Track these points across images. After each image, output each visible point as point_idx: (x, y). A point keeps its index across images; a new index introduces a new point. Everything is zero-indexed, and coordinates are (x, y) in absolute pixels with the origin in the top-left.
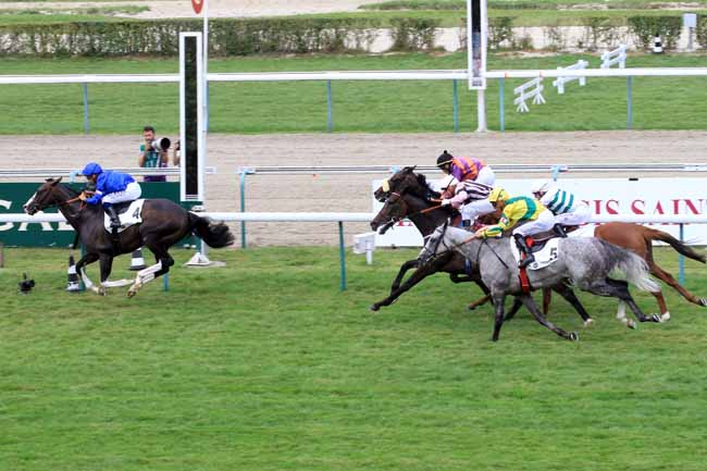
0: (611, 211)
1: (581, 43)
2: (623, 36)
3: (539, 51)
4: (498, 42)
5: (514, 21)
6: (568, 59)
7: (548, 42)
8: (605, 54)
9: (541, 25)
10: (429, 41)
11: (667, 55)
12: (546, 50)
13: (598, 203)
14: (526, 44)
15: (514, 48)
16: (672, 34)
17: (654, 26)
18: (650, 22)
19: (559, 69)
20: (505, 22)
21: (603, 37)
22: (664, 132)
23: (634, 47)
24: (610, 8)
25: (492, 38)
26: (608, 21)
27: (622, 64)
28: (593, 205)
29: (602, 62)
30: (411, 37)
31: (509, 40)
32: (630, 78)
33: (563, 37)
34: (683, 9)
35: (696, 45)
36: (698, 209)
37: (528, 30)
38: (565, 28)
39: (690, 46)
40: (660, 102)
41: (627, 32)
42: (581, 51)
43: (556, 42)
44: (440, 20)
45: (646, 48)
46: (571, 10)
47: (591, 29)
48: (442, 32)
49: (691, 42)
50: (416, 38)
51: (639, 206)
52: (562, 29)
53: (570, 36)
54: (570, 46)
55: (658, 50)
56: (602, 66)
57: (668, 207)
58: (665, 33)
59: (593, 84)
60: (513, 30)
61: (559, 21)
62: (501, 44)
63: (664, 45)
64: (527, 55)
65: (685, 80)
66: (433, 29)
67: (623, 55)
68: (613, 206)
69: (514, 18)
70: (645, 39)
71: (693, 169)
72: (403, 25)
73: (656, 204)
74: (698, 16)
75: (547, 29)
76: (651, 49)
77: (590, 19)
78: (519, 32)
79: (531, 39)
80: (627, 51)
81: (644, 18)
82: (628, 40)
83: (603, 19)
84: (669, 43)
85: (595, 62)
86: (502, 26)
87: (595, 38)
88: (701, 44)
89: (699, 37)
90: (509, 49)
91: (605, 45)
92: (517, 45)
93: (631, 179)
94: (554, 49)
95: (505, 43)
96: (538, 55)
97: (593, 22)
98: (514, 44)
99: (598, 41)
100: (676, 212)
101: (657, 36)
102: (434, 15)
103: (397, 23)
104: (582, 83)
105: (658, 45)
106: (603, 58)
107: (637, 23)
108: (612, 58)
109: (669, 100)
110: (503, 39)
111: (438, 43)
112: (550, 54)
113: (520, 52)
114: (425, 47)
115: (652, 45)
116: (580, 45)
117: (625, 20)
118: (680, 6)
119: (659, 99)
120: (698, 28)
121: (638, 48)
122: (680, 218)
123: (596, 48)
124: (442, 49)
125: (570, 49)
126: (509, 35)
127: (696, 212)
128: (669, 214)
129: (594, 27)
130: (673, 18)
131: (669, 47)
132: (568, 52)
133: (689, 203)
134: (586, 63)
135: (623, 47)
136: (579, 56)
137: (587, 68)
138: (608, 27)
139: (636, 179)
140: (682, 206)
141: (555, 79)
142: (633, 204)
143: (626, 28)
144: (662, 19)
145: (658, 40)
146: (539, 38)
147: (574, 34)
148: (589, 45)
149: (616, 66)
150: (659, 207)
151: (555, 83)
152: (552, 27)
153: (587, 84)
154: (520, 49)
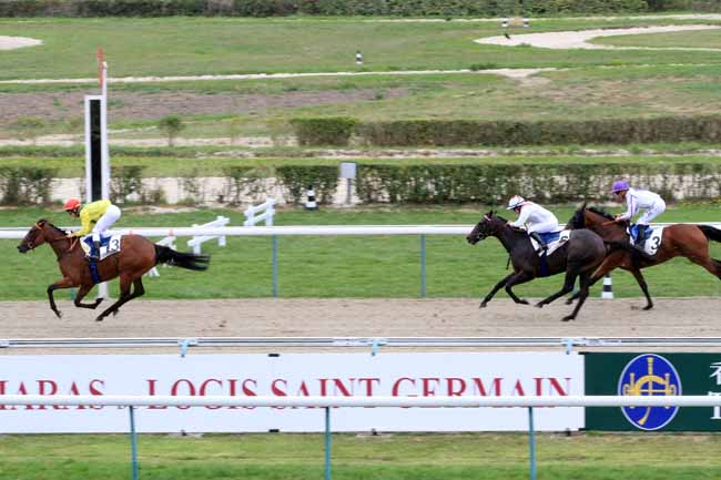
0: (248, 393)
1: (221, 197)
2: (271, 189)
3: (172, 206)
4: (125, 195)
5: (143, 172)
6: (206, 216)
7: (184, 195)
8: (250, 210)
9: (176, 176)
10: (44, 193)
11: (323, 211)
12: (181, 204)
13: (232, 383)
14: (158, 198)
15: (143, 202)
16: (327, 186)
17: (307, 178)
18: (302, 171)
19: (195, 226)
20: (134, 172)
21: (247, 190)
22: (315, 300)
23: (283, 201)
24: (258, 155)
25: (118, 191)
26: (253, 171)
27: (269, 222)
28: (227, 386)
29: (245, 219)
30: (23, 189)
31: (138, 193)
32: (274, 237)
33: (201, 190)
34: (342, 157)
35: (355, 200)
36: (349, 390)
37: (160, 182)
38: (203, 179)
39: (348, 201)
40: (311, 265)
41: (276, 184)
42: (221, 206)
43: (193, 196)
44: (57, 170)
45: (297, 203)
46: (212, 157)
47: (233, 180)
48: (60, 184)
49: (349, 195)
50: (29, 191)
51: (279, 386)
52: (200, 180)
53: (209, 187)
54: (210, 200)
55: (312, 204)
56: (246, 223)
57: (314, 388)
58: (318, 185)
59: (235, 243)
60: (143, 181)
61: (195, 170)
62: (128, 197)
63: (318, 200)
64: (159, 210)
65: (340, 239)
66: (49, 180)
67: (270, 212)
68: (250, 386)
69: (144, 167)
70: (296, 192)
71: (345, 343)
72: (14, 174)
73: (300, 385)
74: (357, 167)
75: (182, 180)
76: (303, 205)
77: (233, 168)
78: (150, 184)
79: (163, 192)
80: (275, 206)
81: (295, 167)
82: (276, 193)
83: (248, 169)
84: (324, 198)
85: (238, 219)
86: (129, 177)
87: (239, 190)
88: (361, 199)
89: (358, 190)
90: (137, 204)
91: (250, 199)
92: (147, 199)
93: (271, 355)
94: (189, 203)
95: (133, 197)
96: (172, 210)
97: (236, 173)
98: (143, 198)
99: (242, 194)
100: (323, 393)
101: (310, 188)
102: (52, 163)
103: (7, 173)
104: (222, 243)
105: (311, 199)
106: (246, 213)
107: (287, 174)
108: (257, 214)
109: (322, 263)
110: (131, 191)
111: (54, 196)
112: (186, 210)
113: (150, 207)
114: (40, 200)
115: (304, 200)
116: (221, 200)
117: (273, 170)
118: (338, 153)
119: (310, 262)
120: (358, 181)
121: (288, 203)
122: (327, 400)
123: (239, 202)
124: (59, 203)
125: (208, 204)
126: (138, 187)
127: (346, 393)
128: (315, 397)
129: (236, 178)
130: (329, 168)
131: (323, 202)
132: (206, 208)
133: (338, 382)
134: (227, 220)
135: (270, 202)
136: (219, 212)
137: (227, 225)
138: (253, 178)
139: (277, 355)
140: (330, 386)
141: (190, 238)
142: (274, 382)
143: (274, 180)
144: (316, 169)
145: (311, 193)
146: (174, 190)
147: (213, 186)
148: (231, 199)
149: (262, 223)
150: (303, 388)
151: (190, 243)
152: (189, 178)
153: (227, 244)
154: (150, 203)
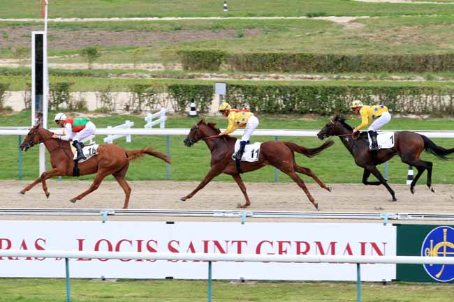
0: (151, 250)
1: (128, 107)
2: (164, 101)
3: (92, 112)
4: (57, 104)
5: (72, 87)
6: (117, 120)
7: (100, 105)
8: (149, 116)
9: (95, 91)
12: (98, 111)
13: (140, 242)
14: (81, 107)
15: (71, 109)
16: (205, 100)
17: (191, 94)
18: (187, 89)
19: (110, 127)
20: (64, 88)
21: (146, 102)
23: (172, 111)
24: (154, 77)
25: (52, 101)
26: (150, 88)
27: (162, 125)
28: (135, 244)
29: (146, 123)
31: (67, 102)
32: (168, 136)
33: (113, 101)
34: (214, 79)
36: (225, 249)
37: (83, 95)
38: (115, 93)
40: (193, 157)
41: (167, 98)
42: (127, 113)
43: (107, 105)
44: (9, 85)
45: (183, 111)
46: (120, 78)
47: (136, 95)
48: (10, 95)
51: (174, 245)
52: (113, 94)
53: (119, 100)
54: (119, 109)
55: (193, 113)
56: (146, 126)
57: (199, 247)
58: (199, 99)
59: (138, 141)
60: (71, 94)
61: (109, 87)
62: (60, 106)
63: (198, 110)
64: (82, 115)
66: (2, 92)
67: (163, 118)
68: (152, 245)
69: (71, 84)
70: (182, 104)
71: (222, 215)
73: (189, 245)
74: (227, 85)
75: (99, 94)
76: (187, 113)
77: (136, 86)
78: (76, 96)
79: (85, 102)
80: (167, 114)
81: (181, 86)
82: (167, 105)
83: (147, 86)
84: (202, 108)
85: (140, 123)
86: (61, 91)
87: (140, 102)
90: (66, 110)
91: (148, 108)
92: (74, 107)
93: (168, 223)
94: (104, 111)
95: (64, 105)
96: (92, 116)
97: (138, 89)
98: (71, 106)
99: (143, 105)
100: (206, 251)
101: (193, 102)
102: (4, 80)
104: (129, 140)
105: (193, 109)
106: (146, 119)
107: (175, 90)
108: (153, 120)
110: (62, 101)
111: (6, 104)
112: (102, 115)
113: (76, 113)
115: (188, 109)
116: (127, 108)
117: (165, 87)
118: (212, 76)
119: (193, 155)
120: (227, 96)
121: (176, 111)
122: (210, 255)
123: (141, 111)
124: (9, 109)
125: (118, 112)
126: (67, 99)
127: (222, 251)
128: (200, 253)
129: (139, 93)
130: (206, 86)
131: (202, 111)
132: (116, 114)
133: (216, 243)
134: (132, 124)
135: (163, 111)
136: (126, 118)
137: (132, 127)
138: (151, 93)
139: (173, 223)
140: (211, 245)
141: (106, 136)
142: (170, 242)
143: (167, 94)
144: (197, 87)
145: (193, 105)
146: (93, 101)
147: (122, 98)
148: (135, 108)
149: (157, 126)
150: (191, 247)
151: (105, 140)
152: (104, 93)
153: (132, 141)
154: (75, 110)
